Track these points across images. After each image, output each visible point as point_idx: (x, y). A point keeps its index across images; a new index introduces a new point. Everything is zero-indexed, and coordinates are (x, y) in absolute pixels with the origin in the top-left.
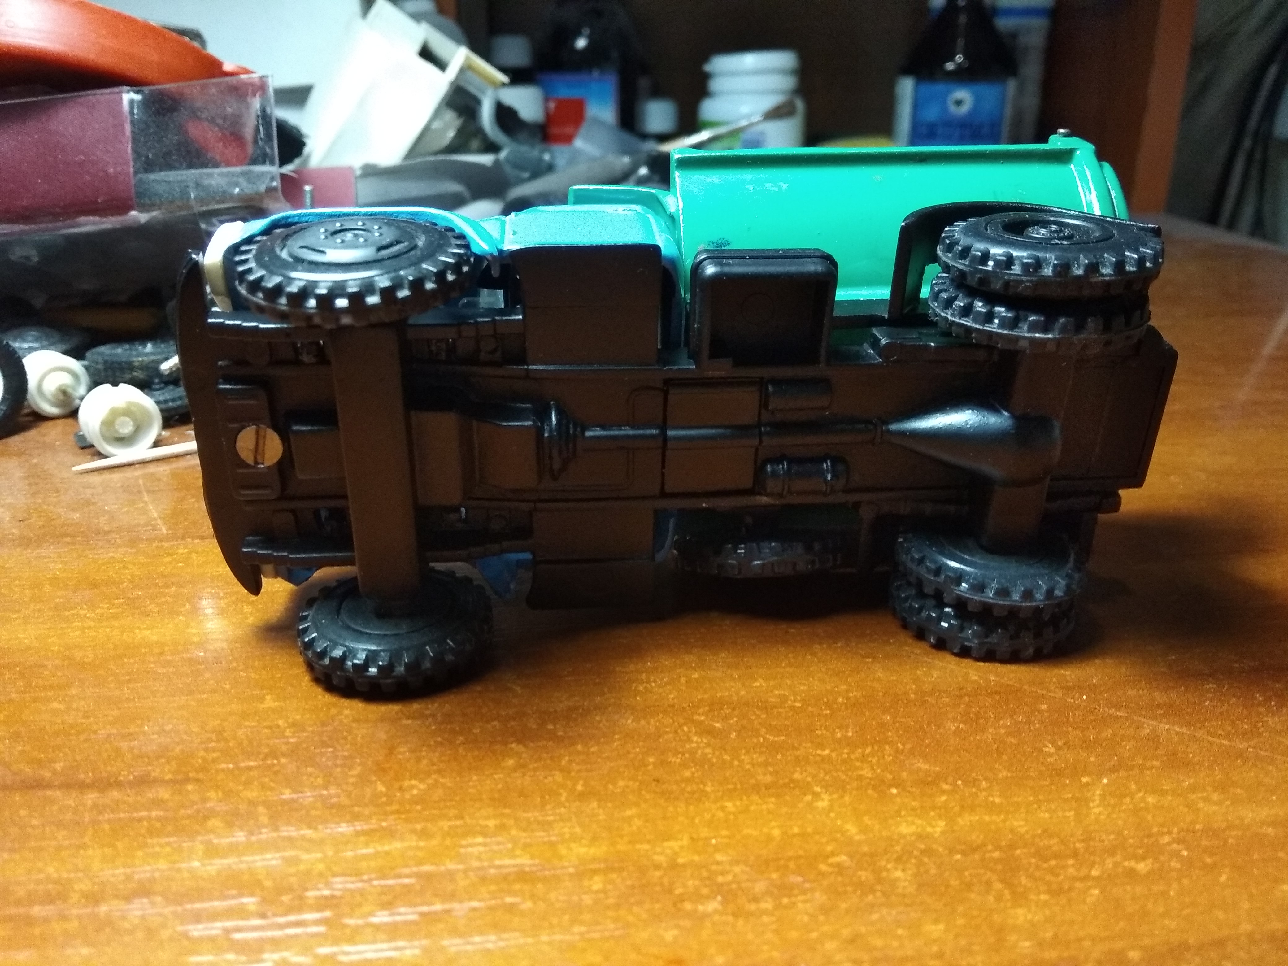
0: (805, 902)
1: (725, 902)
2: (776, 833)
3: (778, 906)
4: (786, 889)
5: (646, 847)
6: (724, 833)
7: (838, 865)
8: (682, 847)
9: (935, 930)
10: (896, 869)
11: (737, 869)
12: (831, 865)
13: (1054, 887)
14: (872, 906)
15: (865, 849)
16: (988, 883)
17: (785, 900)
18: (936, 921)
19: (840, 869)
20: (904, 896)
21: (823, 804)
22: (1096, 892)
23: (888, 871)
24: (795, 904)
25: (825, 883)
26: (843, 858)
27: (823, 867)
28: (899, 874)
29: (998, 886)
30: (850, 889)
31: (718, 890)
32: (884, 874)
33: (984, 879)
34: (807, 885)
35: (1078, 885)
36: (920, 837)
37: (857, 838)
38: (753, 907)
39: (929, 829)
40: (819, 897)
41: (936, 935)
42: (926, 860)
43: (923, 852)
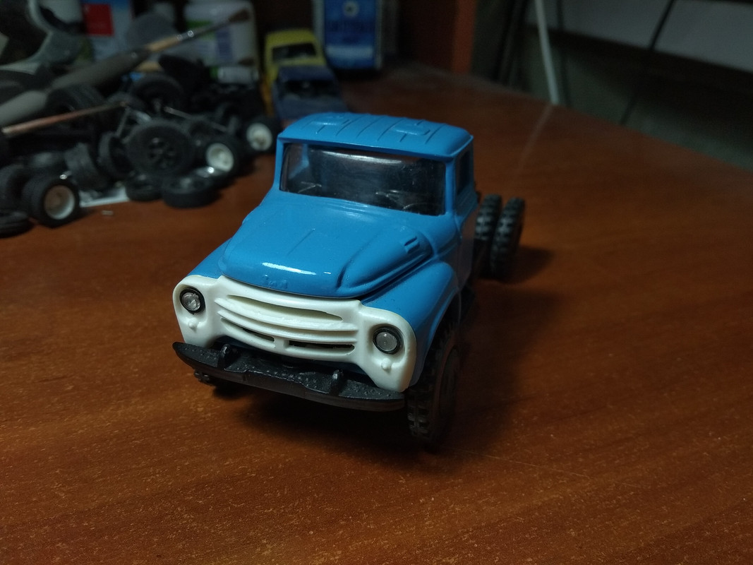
21: (267, 553)
39: (332, 559)
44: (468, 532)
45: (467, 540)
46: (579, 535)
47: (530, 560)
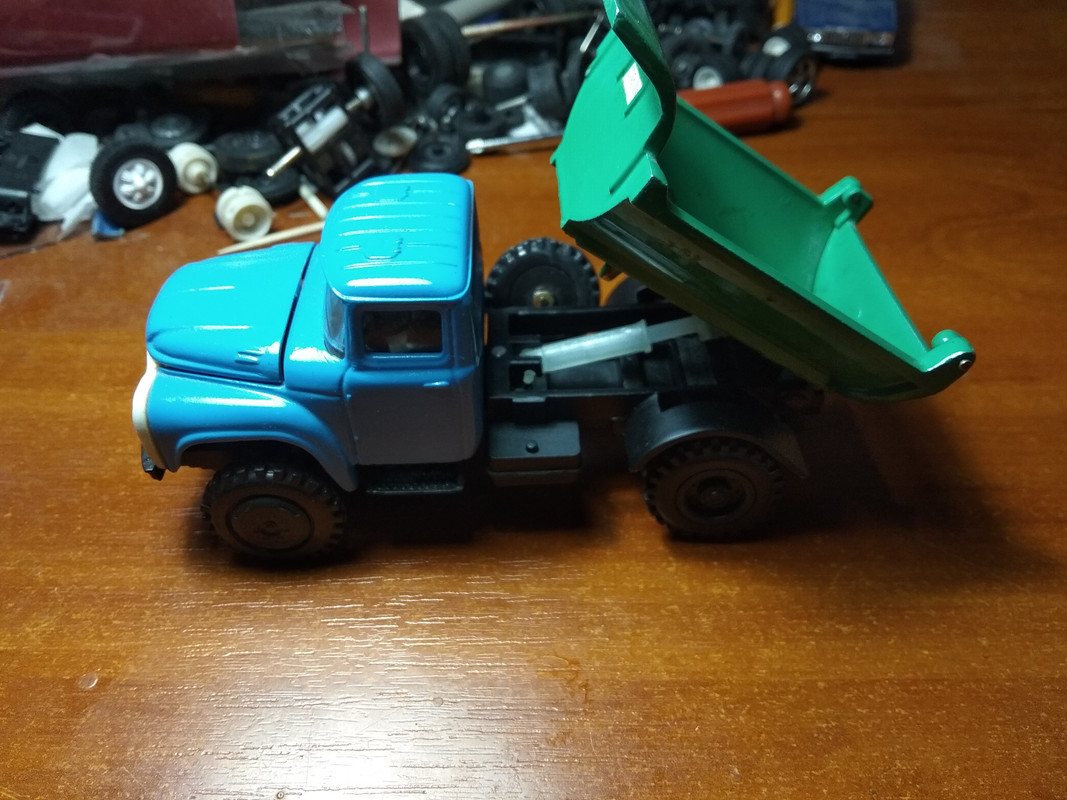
0: (648, 633)
1: (605, 629)
2: (641, 586)
3: (634, 634)
4: (640, 624)
5: (568, 589)
6: (612, 584)
7: (672, 611)
8: (587, 591)
9: (716, 657)
10: (704, 617)
11: (615, 608)
12: (667, 611)
13: (790, 637)
14: (685, 638)
15: (690, 602)
16: (754, 631)
17: (638, 631)
18: (717, 652)
19: (673, 613)
20: (704, 634)
21: (671, 569)
22: (813, 643)
23: (698, 617)
24: (643, 633)
25: (662, 622)
26: (675, 607)
27: (663, 612)
28: (704, 620)
29: (759, 633)
30: (675, 627)
31: (603, 622)
32: (696, 619)
33: (752, 628)
34: (652, 622)
35: (805, 637)
36: (723, 596)
37: (687, 594)
38: (619, 633)
39: (729, 592)
40: (658, 630)
41: (716, 660)
42: (722, 612)
43: (722, 607)
44: (871, 608)
45: (868, 616)
46: (990, 646)
47: (926, 652)
